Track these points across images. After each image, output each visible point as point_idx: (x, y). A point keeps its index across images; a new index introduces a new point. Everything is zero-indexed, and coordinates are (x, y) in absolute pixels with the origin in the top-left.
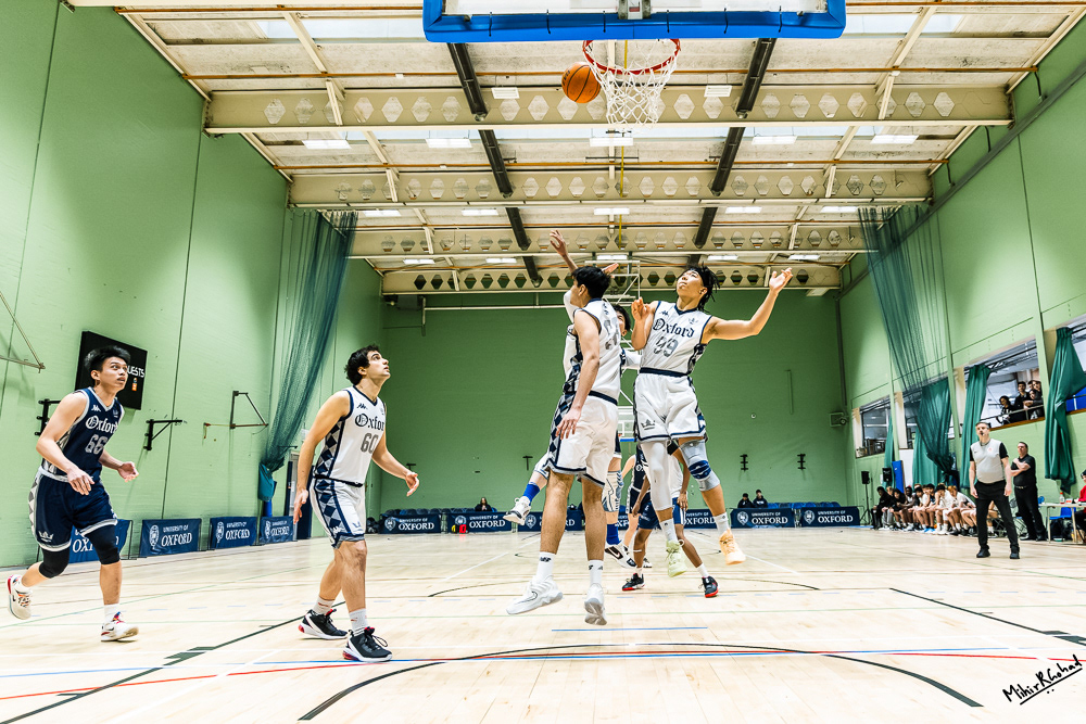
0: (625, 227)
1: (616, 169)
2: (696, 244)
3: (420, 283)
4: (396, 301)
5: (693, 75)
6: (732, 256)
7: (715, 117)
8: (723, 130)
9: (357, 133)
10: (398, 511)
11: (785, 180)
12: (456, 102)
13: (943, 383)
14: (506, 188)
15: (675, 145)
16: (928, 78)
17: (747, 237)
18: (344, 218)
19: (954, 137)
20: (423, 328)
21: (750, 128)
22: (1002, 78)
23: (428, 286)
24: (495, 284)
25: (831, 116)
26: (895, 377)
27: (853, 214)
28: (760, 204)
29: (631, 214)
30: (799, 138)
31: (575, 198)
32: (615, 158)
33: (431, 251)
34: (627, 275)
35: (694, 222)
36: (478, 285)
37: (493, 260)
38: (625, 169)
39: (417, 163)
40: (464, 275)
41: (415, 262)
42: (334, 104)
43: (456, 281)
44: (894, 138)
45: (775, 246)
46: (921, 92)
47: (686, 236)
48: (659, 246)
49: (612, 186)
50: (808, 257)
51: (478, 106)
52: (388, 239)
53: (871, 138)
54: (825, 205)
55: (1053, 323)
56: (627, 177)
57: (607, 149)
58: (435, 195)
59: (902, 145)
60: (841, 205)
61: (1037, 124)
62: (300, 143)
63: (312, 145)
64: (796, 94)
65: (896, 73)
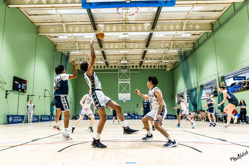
0: (127, 55)
1: (125, 42)
2: (142, 59)
7: (147, 30)
8: (148, 33)
9: (70, 35)
12: (90, 28)
13: (196, 89)
14: (101, 46)
15: (138, 37)
16: (194, 21)
17: (153, 57)
18: (67, 53)
19: (199, 35)
21: (154, 33)
22: (211, 21)
24: (99, 68)
25: (172, 30)
26: (185, 87)
27: (176, 52)
28: (156, 50)
29: (128, 52)
30: (165, 35)
31: (116, 49)
32: (125, 40)
34: (127, 65)
35: (142, 54)
36: (96, 68)
37: (98, 62)
38: (127, 42)
39: (84, 41)
42: (64, 28)
44: (186, 35)
45: (159, 59)
46: (192, 24)
47: (140, 57)
48: (134, 59)
49: (124, 46)
50: (166, 62)
51: (95, 29)
52: (77, 58)
53: (181, 35)
54: (170, 50)
55: (220, 76)
56: (127, 44)
57: (123, 38)
58: (86, 48)
59: (188, 36)
60: (174, 50)
61: (218, 31)
62: (58, 37)
63: (60, 37)
64: (164, 25)
65: (187, 20)
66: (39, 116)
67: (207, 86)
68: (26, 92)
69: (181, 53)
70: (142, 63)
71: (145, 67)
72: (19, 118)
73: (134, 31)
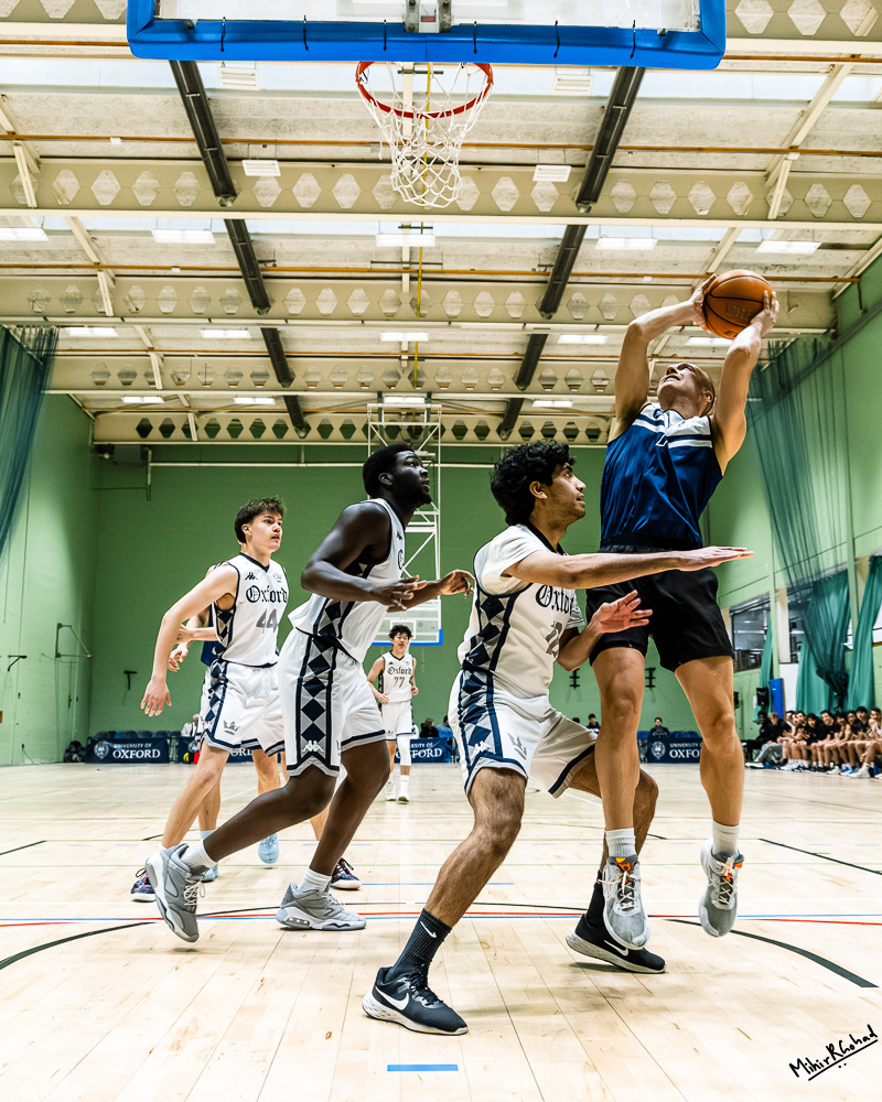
0: (422, 358)
1: (412, 279)
2: (518, 383)
3: (144, 429)
4: (111, 453)
5: (518, 150)
6: (565, 402)
7: (548, 210)
8: (556, 229)
9: (58, 219)
10: (113, 733)
11: (640, 300)
12: (193, 179)
13: (841, 577)
14: (261, 301)
15: (492, 248)
16: (837, 164)
17: (587, 377)
18: (39, 337)
19: (868, 248)
20: (148, 489)
21: (594, 227)
23: (155, 434)
24: (246, 433)
25: (705, 213)
26: (778, 567)
28: (605, 332)
29: (431, 341)
30: (660, 242)
31: (356, 317)
32: (410, 263)
33: (159, 385)
34: (424, 424)
35: (516, 354)
36: (223, 434)
37: (243, 400)
38: (424, 279)
39: (152, 264)
40: (205, 419)
41: (137, 400)
42: (25, 178)
43: (192, 428)
44: (788, 245)
46: (828, 184)
47: (504, 373)
48: (468, 386)
49: (406, 300)
51: (224, 187)
52: (101, 369)
53: (756, 245)
54: (693, 335)
56: (425, 290)
57: (400, 251)
58: (165, 309)
59: (799, 256)
64: (657, 181)
65: (794, 156)
70: (514, 408)
71: (538, 435)
73: (468, 209)
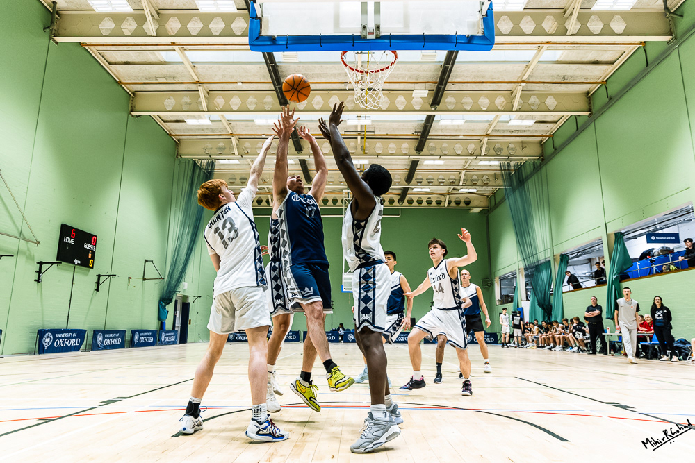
1: (361, 138)
2: (406, 181)
5: (405, 84)
6: (427, 189)
7: (418, 109)
8: (422, 116)
9: (216, 116)
11: (458, 146)
12: (271, 98)
13: (548, 263)
14: (299, 148)
15: (395, 125)
16: (542, 87)
17: (436, 178)
18: (208, 164)
19: (556, 122)
21: (438, 115)
22: (585, 88)
25: (485, 109)
26: (520, 259)
27: (497, 166)
28: (443, 159)
30: (466, 121)
32: (361, 131)
35: (406, 169)
38: (367, 138)
39: (254, 133)
42: (203, 99)
44: (521, 122)
45: (452, 183)
46: (538, 95)
47: (401, 177)
49: (360, 147)
50: (470, 190)
52: (233, 177)
53: (508, 122)
54: (481, 160)
55: (613, 229)
56: (367, 143)
57: (357, 126)
59: (526, 126)
60: (490, 160)
61: (605, 115)
62: (184, 122)
63: (190, 122)
64: (465, 96)
65: (523, 84)
66: (125, 331)
67: (577, 256)
68: (92, 267)
69: (508, 170)
70: (405, 192)
71: (415, 203)
72: (72, 337)
73: (385, 109)
